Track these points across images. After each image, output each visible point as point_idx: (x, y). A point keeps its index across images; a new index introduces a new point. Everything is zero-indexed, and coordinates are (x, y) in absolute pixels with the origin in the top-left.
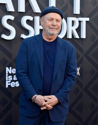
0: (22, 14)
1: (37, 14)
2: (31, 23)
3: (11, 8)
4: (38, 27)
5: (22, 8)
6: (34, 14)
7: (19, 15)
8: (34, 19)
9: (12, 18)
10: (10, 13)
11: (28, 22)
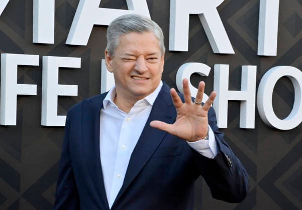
1: (223, 58)
4: (224, 94)
5: (180, 40)
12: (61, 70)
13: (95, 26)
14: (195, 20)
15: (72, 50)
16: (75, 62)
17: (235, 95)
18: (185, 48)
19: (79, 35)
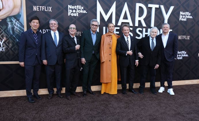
0: (137, 27)
1: (144, 27)
2: (141, 32)
3: (131, 24)
4: (144, 33)
5: (137, 24)
6: (143, 27)
7: (135, 28)
8: (142, 30)
9: (131, 29)
10: (131, 27)
11: (139, 31)
12: (116, 29)
13: (122, 22)
14: (140, 21)
15: (118, 26)
16: (118, 28)
17: (146, 33)
18: (137, 26)
19: (119, 24)
